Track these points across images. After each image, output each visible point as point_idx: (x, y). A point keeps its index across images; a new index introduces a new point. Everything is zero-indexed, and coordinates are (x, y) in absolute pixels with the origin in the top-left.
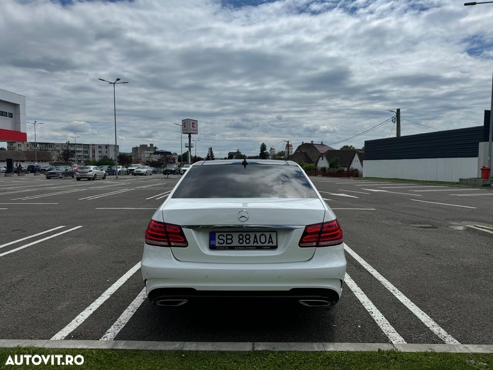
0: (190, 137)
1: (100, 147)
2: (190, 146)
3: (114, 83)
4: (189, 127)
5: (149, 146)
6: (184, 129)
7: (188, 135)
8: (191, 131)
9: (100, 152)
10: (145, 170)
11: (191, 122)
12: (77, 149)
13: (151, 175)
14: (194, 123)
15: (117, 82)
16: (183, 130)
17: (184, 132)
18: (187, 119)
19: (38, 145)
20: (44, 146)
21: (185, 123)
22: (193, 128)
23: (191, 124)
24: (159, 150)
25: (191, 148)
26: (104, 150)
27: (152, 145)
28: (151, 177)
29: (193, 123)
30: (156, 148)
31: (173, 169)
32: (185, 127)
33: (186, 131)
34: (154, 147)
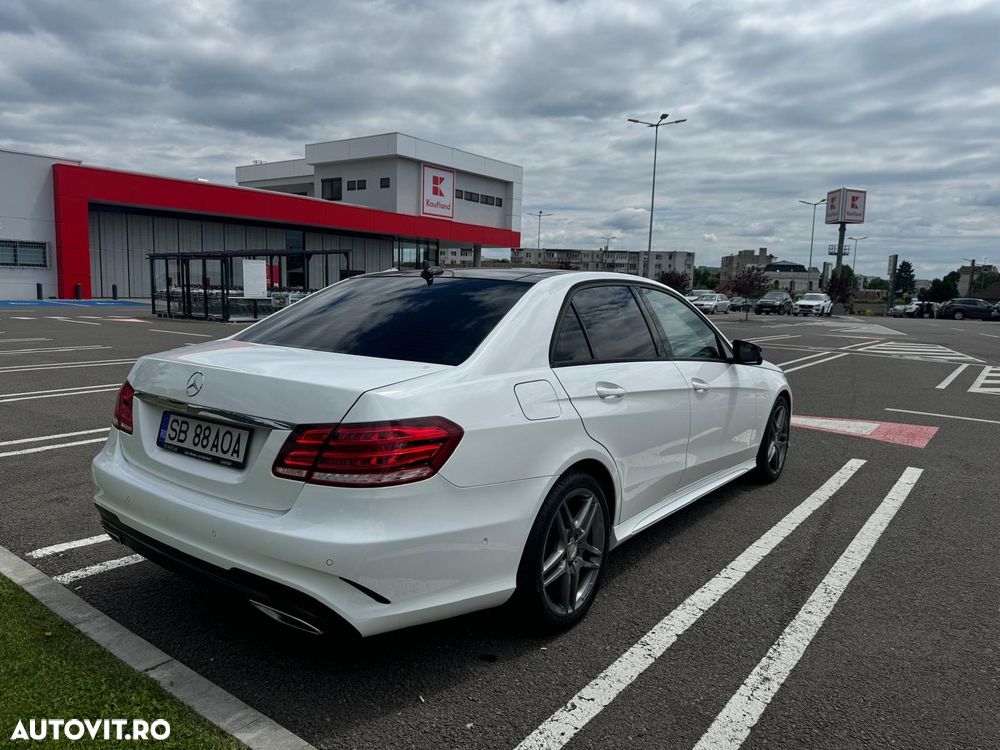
0: (842, 230)
1: (659, 256)
2: (840, 253)
3: (657, 126)
4: (844, 207)
5: (757, 253)
6: (831, 211)
7: (839, 225)
8: (848, 217)
9: (659, 266)
10: (713, 303)
11: (850, 195)
12: (616, 262)
13: (726, 313)
14: (857, 199)
15: (664, 121)
16: (828, 215)
17: (830, 219)
18: (840, 190)
19: (555, 255)
20: (564, 255)
21: (833, 199)
22: (852, 211)
23: (849, 202)
24: (778, 260)
25: (844, 257)
26: (665, 262)
27: (763, 251)
28: (726, 317)
29: (854, 199)
30: (771, 256)
31: (778, 303)
32: (833, 207)
33: (835, 218)
34: (768, 254)
